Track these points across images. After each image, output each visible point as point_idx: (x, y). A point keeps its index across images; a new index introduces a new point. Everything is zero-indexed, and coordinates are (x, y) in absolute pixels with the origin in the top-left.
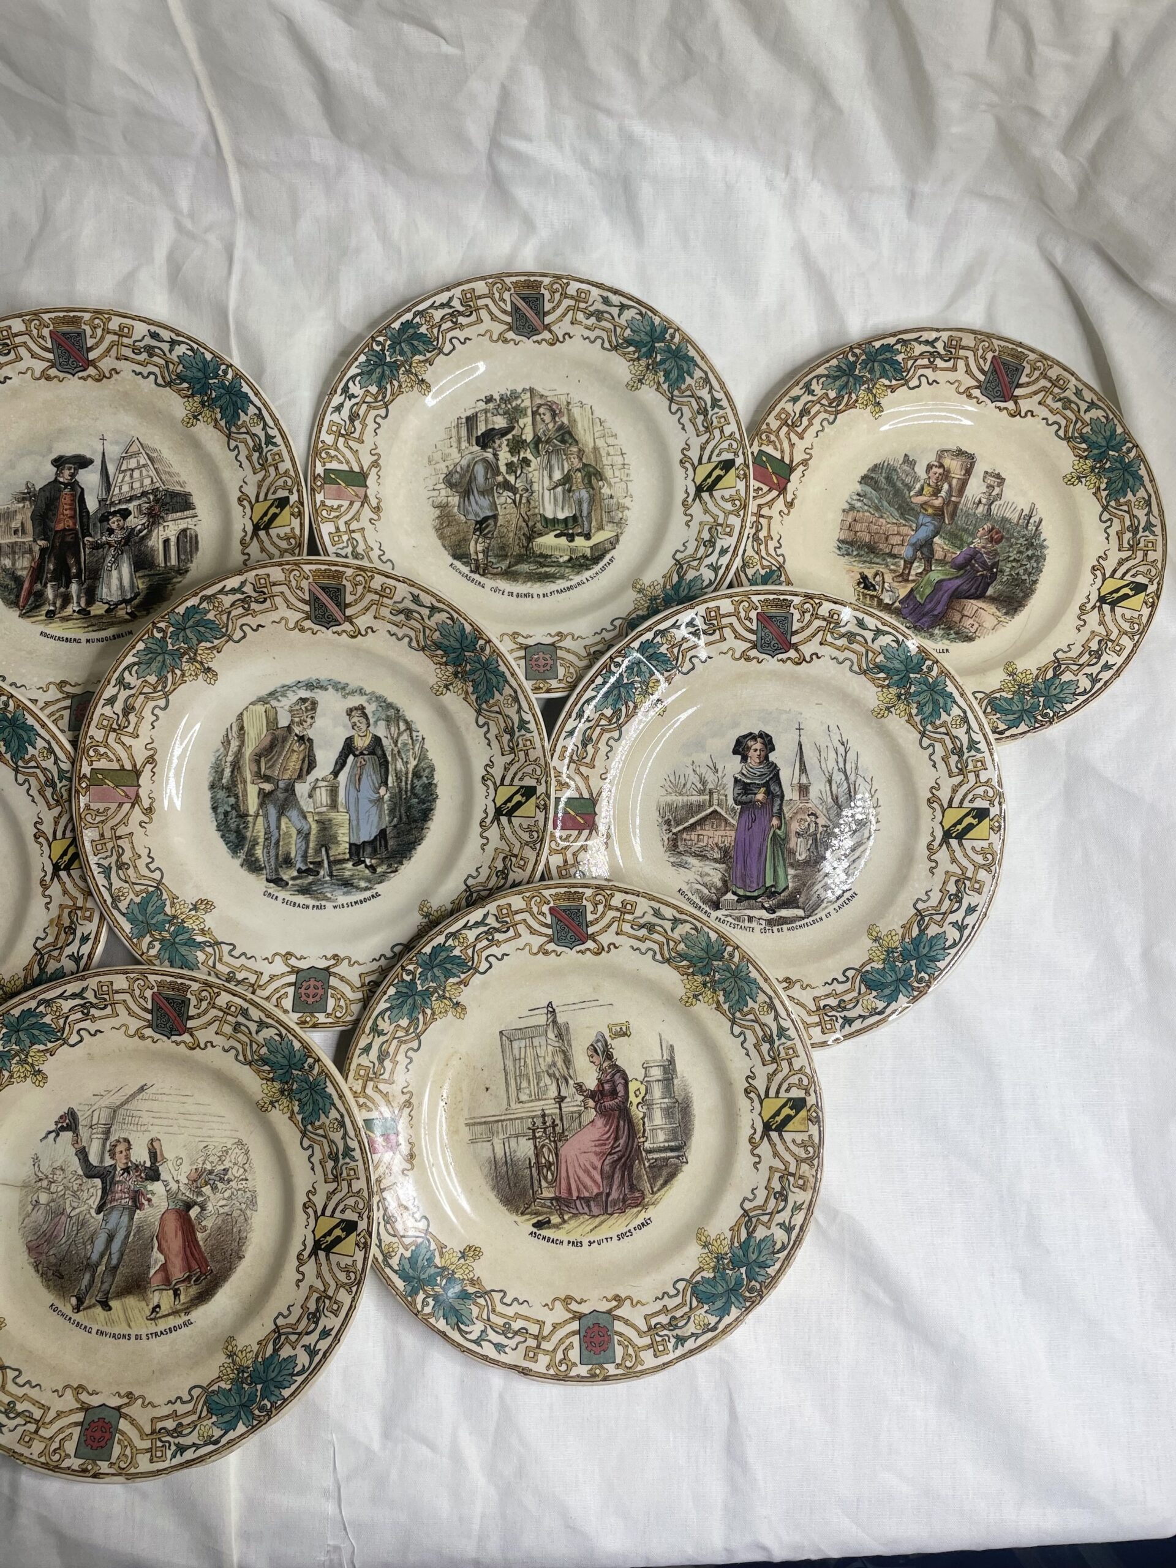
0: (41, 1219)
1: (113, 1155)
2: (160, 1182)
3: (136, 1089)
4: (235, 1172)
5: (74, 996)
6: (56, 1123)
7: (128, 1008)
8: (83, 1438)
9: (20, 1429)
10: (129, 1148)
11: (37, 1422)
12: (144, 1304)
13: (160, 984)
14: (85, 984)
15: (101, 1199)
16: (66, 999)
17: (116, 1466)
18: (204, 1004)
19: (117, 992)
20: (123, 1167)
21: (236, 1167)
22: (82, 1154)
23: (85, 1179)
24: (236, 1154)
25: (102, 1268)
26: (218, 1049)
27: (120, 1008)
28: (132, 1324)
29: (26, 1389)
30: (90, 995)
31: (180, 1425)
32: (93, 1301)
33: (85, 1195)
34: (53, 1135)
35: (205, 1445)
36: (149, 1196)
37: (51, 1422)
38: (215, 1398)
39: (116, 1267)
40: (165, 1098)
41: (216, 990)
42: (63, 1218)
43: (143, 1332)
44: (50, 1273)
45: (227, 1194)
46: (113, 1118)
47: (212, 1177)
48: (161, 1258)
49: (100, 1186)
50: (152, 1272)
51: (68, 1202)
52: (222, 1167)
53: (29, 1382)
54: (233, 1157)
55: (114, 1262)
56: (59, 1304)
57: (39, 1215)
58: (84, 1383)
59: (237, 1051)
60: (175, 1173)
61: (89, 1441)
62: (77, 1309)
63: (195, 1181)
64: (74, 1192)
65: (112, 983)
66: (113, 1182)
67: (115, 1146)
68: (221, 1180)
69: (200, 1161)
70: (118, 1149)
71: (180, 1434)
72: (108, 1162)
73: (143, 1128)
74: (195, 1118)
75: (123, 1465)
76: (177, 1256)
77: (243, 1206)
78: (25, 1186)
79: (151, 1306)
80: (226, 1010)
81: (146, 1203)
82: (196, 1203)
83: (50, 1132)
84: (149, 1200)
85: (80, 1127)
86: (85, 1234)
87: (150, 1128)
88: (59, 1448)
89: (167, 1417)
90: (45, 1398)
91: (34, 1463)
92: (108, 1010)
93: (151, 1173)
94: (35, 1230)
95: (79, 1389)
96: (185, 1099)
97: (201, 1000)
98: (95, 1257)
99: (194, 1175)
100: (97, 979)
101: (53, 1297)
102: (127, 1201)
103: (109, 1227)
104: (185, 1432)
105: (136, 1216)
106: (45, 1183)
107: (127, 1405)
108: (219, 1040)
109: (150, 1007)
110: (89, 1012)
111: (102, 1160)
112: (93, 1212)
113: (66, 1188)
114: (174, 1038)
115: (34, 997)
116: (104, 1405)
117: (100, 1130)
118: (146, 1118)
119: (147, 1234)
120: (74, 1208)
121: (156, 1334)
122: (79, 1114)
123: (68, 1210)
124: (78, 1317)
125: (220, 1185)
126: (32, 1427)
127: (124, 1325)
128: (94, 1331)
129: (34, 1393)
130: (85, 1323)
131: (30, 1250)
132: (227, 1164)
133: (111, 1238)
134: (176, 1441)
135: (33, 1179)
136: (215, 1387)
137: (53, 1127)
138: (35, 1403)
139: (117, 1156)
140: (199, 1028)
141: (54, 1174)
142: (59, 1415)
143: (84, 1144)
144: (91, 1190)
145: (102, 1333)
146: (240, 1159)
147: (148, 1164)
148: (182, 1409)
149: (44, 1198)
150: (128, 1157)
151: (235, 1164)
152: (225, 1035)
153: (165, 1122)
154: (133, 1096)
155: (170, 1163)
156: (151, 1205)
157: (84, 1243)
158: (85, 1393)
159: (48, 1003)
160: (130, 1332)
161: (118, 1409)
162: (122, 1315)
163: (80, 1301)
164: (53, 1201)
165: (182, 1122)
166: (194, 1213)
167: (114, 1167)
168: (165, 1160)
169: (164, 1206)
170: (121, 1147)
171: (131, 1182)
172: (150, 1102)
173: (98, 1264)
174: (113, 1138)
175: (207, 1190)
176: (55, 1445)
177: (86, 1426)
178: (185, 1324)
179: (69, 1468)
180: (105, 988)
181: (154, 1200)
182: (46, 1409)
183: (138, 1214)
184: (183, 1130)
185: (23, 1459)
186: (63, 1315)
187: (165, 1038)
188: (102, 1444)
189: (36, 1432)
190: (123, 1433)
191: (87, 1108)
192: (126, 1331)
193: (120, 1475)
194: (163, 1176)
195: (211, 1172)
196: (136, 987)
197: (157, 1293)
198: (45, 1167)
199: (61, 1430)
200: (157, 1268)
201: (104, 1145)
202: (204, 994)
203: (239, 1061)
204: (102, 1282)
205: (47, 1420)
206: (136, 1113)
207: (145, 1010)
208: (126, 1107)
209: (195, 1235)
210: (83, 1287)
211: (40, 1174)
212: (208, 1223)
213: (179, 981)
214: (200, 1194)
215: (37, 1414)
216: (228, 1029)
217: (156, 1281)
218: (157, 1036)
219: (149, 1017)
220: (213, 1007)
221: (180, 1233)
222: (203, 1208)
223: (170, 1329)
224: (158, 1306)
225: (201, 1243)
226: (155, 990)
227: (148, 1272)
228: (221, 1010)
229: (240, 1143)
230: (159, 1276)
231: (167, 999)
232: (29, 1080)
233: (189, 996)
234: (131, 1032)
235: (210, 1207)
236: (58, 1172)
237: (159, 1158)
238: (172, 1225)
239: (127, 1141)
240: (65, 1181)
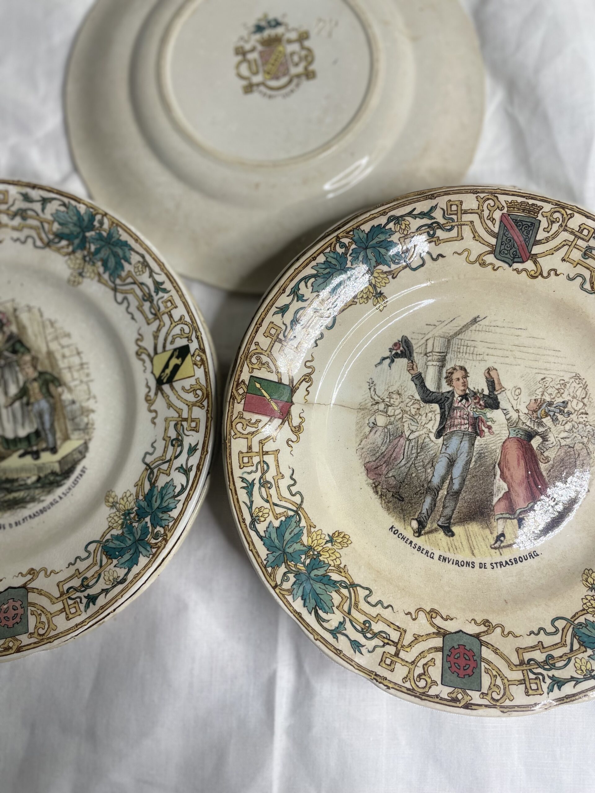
0: (379, 441)
1: (450, 382)
2: (499, 411)
3: (469, 320)
4: (574, 405)
5: (423, 215)
6: (391, 350)
7: (474, 231)
8: (447, 665)
9: (379, 651)
10: (466, 376)
11: (396, 644)
12: (487, 531)
13: (511, 205)
14: (433, 203)
15: (440, 424)
16: (415, 217)
17: (489, 697)
18: (555, 227)
19: (466, 212)
20: (461, 393)
21: (575, 401)
22: (419, 380)
23: (422, 404)
24: (574, 387)
25: (443, 492)
26: (562, 278)
27: (467, 231)
28: (475, 552)
29: (379, 610)
30: (438, 215)
31: (550, 657)
32: (435, 525)
33: (424, 419)
34: (388, 361)
35: (586, 679)
36: (489, 423)
37: (410, 645)
38: (584, 630)
39: (457, 493)
40: (498, 330)
41: (569, 212)
42: (402, 441)
43: (488, 560)
44: (390, 495)
45: (568, 427)
46: (448, 347)
47: (552, 408)
48: (505, 486)
49: (438, 411)
50: (495, 499)
51: (406, 425)
52: (561, 400)
53: (380, 602)
54: (571, 390)
55: (456, 487)
56: (399, 526)
57: (377, 438)
58: (436, 607)
59: (584, 279)
60: (514, 403)
61: (454, 668)
62: (418, 533)
63: (535, 411)
64: (413, 416)
65: (461, 202)
66: (451, 408)
67: (452, 373)
68: (561, 412)
69: (539, 392)
70: (455, 376)
71: (553, 667)
72: (445, 388)
73: (479, 358)
74: (531, 351)
75: (497, 697)
76: (520, 484)
77: (585, 440)
78: (362, 408)
79: (495, 535)
80: (577, 234)
81: (486, 430)
82: (537, 434)
83: (384, 359)
84: (489, 428)
85: (415, 355)
86: (425, 457)
87: (486, 358)
88: (424, 674)
89: (533, 648)
90: (401, 620)
91: (398, 688)
92: (454, 233)
93: (490, 401)
94: (374, 452)
95: (432, 613)
96: (519, 332)
97: (553, 222)
98: (436, 481)
99: (534, 406)
100: (447, 198)
101: (393, 519)
102: (466, 427)
103: (449, 451)
104: (558, 665)
105: (477, 443)
106: (382, 406)
107: (486, 633)
108: (565, 268)
109: (496, 230)
110: (434, 233)
111: (439, 386)
112: (432, 436)
113: (404, 411)
114: (515, 266)
115: (384, 213)
116: (461, 631)
117: (436, 357)
118: (481, 348)
119: (489, 461)
120: (413, 432)
121: (501, 564)
122: (413, 342)
123: (407, 434)
124: (420, 541)
125: (560, 417)
126: (392, 650)
127: (468, 551)
128: (436, 557)
129: (387, 614)
130: (427, 547)
131: (368, 470)
132: (566, 398)
133: (451, 463)
134: (550, 673)
135: (369, 402)
136: (582, 620)
137: (388, 354)
138: (390, 624)
139: (455, 383)
140: (544, 254)
141: (391, 398)
142: (417, 638)
143: (420, 370)
144: (430, 415)
145: (445, 559)
146: (578, 393)
147: (486, 392)
148: (548, 641)
149: (381, 420)
150: (465, 384)
151: (574, 397)
152: (571, 262)
153: (500, 353)
154: (466, 327)
155: (508, 393)
156: (492, 433)
157: (424, 467)
158: (438, 617)
159: (397, 220)
160: (474, 559)
161: (477, 636)
162: (465, 543)
163: (422, 524)
164: (391, 423)
165: (518, 354)
166: (536, 442)
167: (452, 393)
168: (503, 389)
169: (505, 434)
170: (458, 374)
171: (471, 409)
172: (483, 333)
173: (439, 488)
174: (449, 366)
175: (547, 421)
176: (419, 670)
177: (447, 652)
178: (531, 556)
179: (437, 696)
180: (454, 208)
181: (495, 428)
182: (403, 632)
183: (479, 441)
184: (519, 362)
185: (386, 683)
186: (403, 538)
187: (506, 266)
188: (469, 671)
189: (397, 654)
190: (489, 662)
191: (421, 336)
192: (470, 559)
193: (494, 706)
194: (503, 404)
195: (550, 404)
196: (485, 208)
197: (501, 522)
198: (381, 390)
199: (422, 655)
200: (501, 495)
201: (440, 372)
202: (556, 215)
203: (585, 290)
204: (444, 507)
205: (406, 642)
206: (470, 343)
207: (491, 233)
208: (459, 337)
209: (538, 465)
210: (424, 511)
211: (376, 398)
212: (551, 454)
213: (531, 202)
214: (541, 424)
215: (395, 636)
216: (576, 255)
217: (500, 509)
218: (498, 263)
219: (493, 241)
220: (565, 230)
221: (522, 463)
222: (545, 439)
223: (515, 560)
224: (503, 535)
225: (544, 473)
226: (505, 211)
227: (491, 500)
228: (572, 233)
229: (577, 377)
230: (503, 504)
231: (516, 222)
232: (370, 301)
233: (540, 217)
234: (473, 258)
235: (551, 438)
236: (394, 396)
237: (497, 387)
238: (514, 453)
239: (463, 369)
240: (402, 405)
